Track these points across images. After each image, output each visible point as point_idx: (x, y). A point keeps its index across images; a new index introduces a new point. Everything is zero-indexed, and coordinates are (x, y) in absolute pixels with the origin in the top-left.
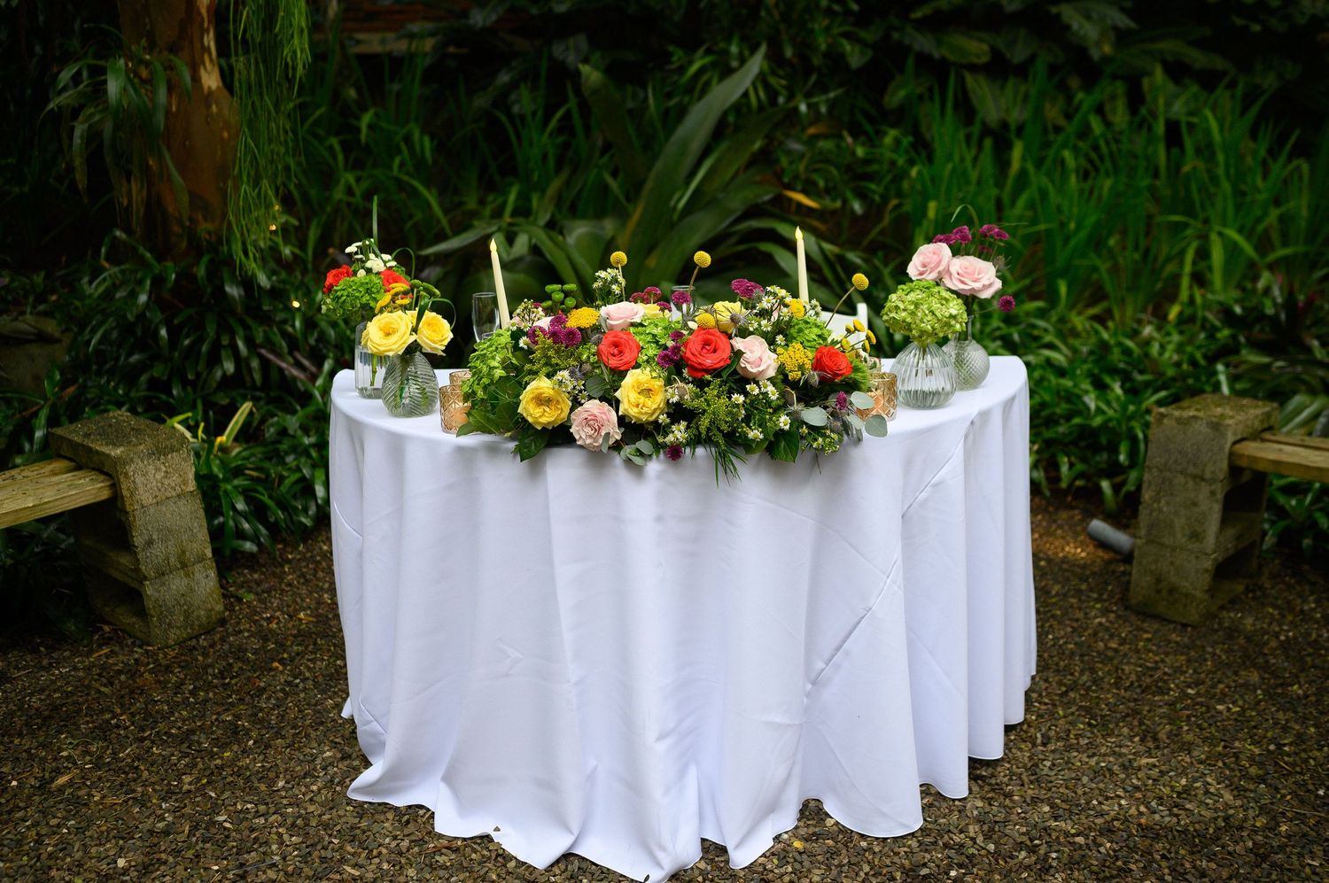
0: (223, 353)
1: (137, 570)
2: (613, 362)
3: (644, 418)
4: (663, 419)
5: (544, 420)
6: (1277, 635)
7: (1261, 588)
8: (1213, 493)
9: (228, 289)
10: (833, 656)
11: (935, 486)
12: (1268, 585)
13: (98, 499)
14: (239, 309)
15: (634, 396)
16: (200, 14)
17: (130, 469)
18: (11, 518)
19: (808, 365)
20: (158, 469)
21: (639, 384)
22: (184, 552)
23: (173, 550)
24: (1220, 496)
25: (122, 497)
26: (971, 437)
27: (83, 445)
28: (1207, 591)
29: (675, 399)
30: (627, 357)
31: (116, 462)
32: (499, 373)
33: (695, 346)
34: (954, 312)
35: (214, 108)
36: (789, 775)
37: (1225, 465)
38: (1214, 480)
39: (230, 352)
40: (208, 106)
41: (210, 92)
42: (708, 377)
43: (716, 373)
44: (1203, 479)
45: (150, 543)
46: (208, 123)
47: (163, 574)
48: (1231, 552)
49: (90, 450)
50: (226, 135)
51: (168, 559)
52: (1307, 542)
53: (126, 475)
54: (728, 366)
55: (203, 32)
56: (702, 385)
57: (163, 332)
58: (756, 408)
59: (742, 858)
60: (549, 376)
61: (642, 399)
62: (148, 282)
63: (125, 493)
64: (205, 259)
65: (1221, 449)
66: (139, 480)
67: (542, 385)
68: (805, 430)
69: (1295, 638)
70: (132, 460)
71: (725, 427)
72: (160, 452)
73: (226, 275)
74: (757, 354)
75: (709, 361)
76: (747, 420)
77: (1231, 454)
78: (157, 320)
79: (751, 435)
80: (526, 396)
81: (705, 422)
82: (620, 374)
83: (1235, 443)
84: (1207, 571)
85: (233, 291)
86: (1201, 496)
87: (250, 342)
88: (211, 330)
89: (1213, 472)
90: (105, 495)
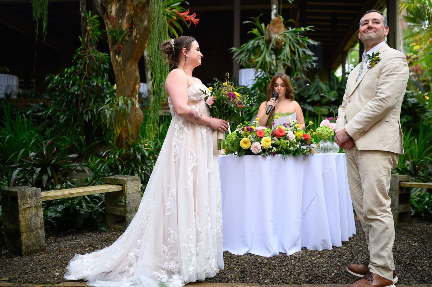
0: (135, 172)
1: (126, 210)
2: (260, 136)
3: (267, 147)
4: (271, 147)
5: (245, 147)
6: (417, 230)
7: (412, 224)
8: (396, 194)
9: (138, 156)
10: (308, 207)
11: (330, 169)
12: (414, 223)
13: (119, 190)
14: (140, 161)
15: (264, 142)
16: (136, 90)
17: (127, 183)
18: (101, 191)
19: (302, 135)
20: (133, 184)
21: (266, 140)
22: (136, 207)
23: (134, 206)
24: (398, 194)
25: (125, 190)
26: (337, 160)
27: (114, 179)
28: (397, 219)
29: (274, 143)
30: (262, 135)
31: (124, 181)
32: (234, 139)
33: (278, 131)
34: (331, 131)
35: (137, 112)
36: (299, 237)
37: (398, 186)
38: (395, 191)
39: (137, 172)
40: (136, 112)
41: (136, 109)
42: (281, 137)
43: (282, 136)
44: (393, 190)
45: (129, 203)
46: (135, 115)
47: (131, 212)
48: (403, 211)
49: (117, 179)
50: (139, 119)
51: (133, 208)
52: (423, 214)
53: (126, 184)
54: (285, 135)
55: (136, 94)
56: (279, 139)
57: (120, 167)
58: (291, 144)
59: (290, 253)
60: (247, 137)
61: (266, 143)
62: (118, 153)
63: (126, 189)
64: (132, 149)
65: (397, 182)
66: (129, 186)
67: (245, 139)
68: (302, 149)
69: (421, 230)
70: (128, 181)
71: (285, 148)
72: (134, 180)
73: (137, 153)
74: (290, 134)
75: (281, 134)
76: (289, 147)
77: (399, 184)
78: (118, 164)
79: (291, 149)
80: (241, 142)
81: (281, 146)
82: (261, 138)
83: (400, 182)
84: (396, 214)
85: (139, 157)
86: (393, 195)
87: (142, 169)
88: (133, 166)
89: (395, 188)
90: (121, 189)
